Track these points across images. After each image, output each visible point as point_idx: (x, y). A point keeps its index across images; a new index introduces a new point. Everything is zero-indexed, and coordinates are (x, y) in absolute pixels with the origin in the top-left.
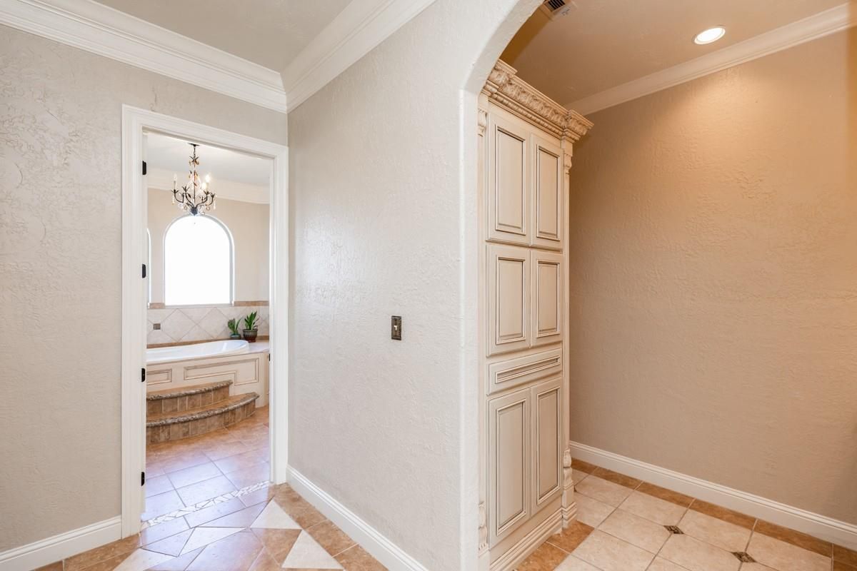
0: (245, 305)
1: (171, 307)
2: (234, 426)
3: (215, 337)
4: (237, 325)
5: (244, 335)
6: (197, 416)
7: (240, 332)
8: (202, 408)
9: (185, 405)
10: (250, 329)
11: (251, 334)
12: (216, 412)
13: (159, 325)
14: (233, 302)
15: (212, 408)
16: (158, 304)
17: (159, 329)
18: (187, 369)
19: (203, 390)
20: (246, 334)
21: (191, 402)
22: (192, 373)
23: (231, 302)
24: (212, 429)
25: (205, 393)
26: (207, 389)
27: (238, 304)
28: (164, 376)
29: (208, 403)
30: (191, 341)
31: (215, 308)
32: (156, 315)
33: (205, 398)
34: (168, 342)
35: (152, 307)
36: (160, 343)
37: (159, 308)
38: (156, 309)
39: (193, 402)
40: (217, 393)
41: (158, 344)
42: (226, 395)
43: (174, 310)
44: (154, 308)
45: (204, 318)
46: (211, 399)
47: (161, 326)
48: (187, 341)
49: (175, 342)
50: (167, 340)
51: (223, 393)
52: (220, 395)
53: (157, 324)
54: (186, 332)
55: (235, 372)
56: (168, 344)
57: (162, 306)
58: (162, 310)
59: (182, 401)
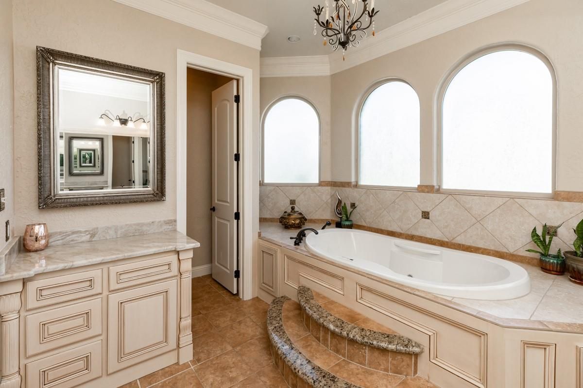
8: (339, 364)
16: (427, 186)
20: (572, 263)
21: (334, 342)
27: (563, 197)
29: (358, 361)
30: (469, 244)
31: (512, 199)
32: (425, 200)
33: (353, 349)
34: (439, 239)
35: (420, 189)
36: (428, 236)
37: (428, 192)
38: (424, 192)
39: (337, 345)
40: (376, 354)
41: (427, 238)
42: (402, 369)
43: (446, 195)
44: (423, 192)
45: (491, 214)
46: (364, 357)
47: (430, 215)
48: (464, 243)
49: (447, 240)
50: (437, 235)
51: (395, 362)
52: (384, 362)
53: (426, 212)
54: (462, 231)
55: (430, 334)
56: (439, 241)
57: (431, 189)
58: (431, 194)
59: (325, 332)
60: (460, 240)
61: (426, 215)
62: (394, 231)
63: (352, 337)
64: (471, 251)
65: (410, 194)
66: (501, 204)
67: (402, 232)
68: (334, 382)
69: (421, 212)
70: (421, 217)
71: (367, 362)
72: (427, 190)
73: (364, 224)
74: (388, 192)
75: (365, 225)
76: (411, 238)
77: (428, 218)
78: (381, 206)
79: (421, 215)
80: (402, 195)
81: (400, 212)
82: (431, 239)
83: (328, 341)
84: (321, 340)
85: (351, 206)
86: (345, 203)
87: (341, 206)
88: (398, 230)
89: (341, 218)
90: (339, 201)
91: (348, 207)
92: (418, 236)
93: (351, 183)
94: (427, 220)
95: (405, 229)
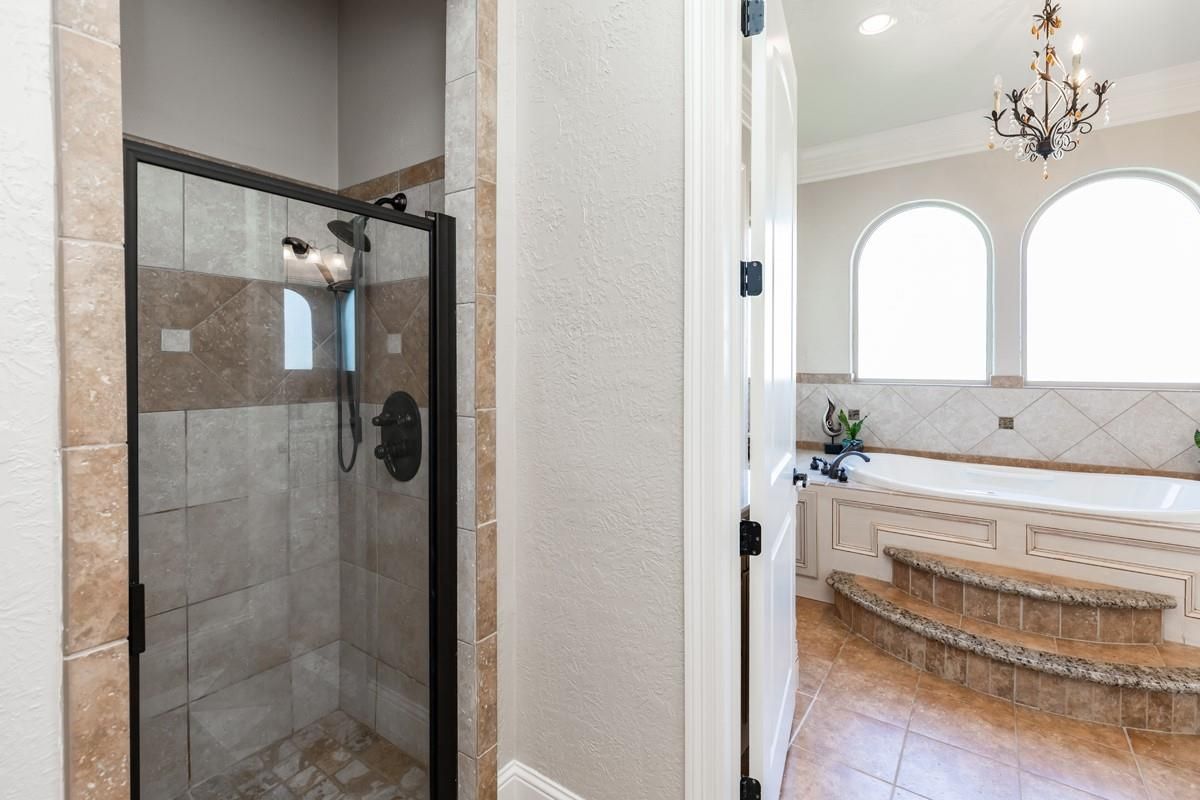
1: (1038, 386)
2: (1162, 743)
3: (1154, 466)
6: (1034, 663)
8: (1060, 644)
9: (1016, 616)
12: (1095, 676)
13: (1011, 419)
15: (1088, 657)
16: (1008, 378)
18: (1036, 530)
19: (1066, 596)
21: (1032, 616)
22: (1044, 541)
24: (1082, 716)
25: (1072, 606)
26: (1078, 597)
28: (979, 532)
29: (1082, 636)
30: (1085, 463)
31: (1154, 394)
32: (1006, 400)
33: (1073, 620)
34: (1031, 459)
35: (996, 383)
36: (1014, 455)
37: (1011, 387)
38: (1004, 387)
39: (1039, 618)
40: (1113, 618)
41: (1008, 458)
42: (1150, 634)
43: (1045, 391)
44: (1001, 386)
45: (1122, 416)
46: (1093, 627)
47: (1015, 422)
49: (1046, 460)
50: (1030, 453)
51: (1139, 626)
52: (1125, 628)
53: (1006, 418)
54: (1073, 444)
55: (1186, 578)
56: (1034, 461)
57: (1017, 382)
58: (1016, 390)
59: (1009, 604)
60: (1068, 457)
61: (1007, 423)
63: (1080, 600)
65: (975, 391)
66: (1138, 400)
67: (960, 453)
69: (998, 420)
70: (998, 426)
71: (1098, 633)
72: (1011, 384)
73: (879, 445)
74: (930, 389)
75: (883, 446)
76: (980, 460)
77: (1012, 428)
78: (915, 413)
79: (997, 424)
80: (960, 393)
81: (957, 421)
82: (1018, 460)
83: (1019, 617)
84: (999, 618)
85: (850, 416)
86: (842, 411)
87: (835, 417)
88: (952, 450)
89: (833, 437)
90: (832, 407)
91: (847, 416)
92: (991, 457)
93: (850, 375)
94: (1010, 431)
95: (965, 448)
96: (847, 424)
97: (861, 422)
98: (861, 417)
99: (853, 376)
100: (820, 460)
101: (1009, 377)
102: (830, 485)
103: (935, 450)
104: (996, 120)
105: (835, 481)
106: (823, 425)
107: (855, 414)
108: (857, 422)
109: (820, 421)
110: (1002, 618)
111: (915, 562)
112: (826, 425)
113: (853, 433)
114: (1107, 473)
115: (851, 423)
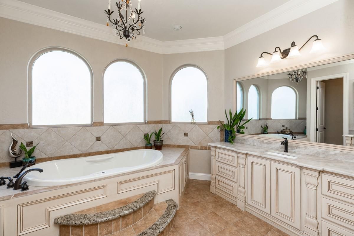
0: (154, 124)
1: (108, 125)
3: (136, 146)
4: (150, 138)
5: (154, 144)
7: (152, 142)
8: (134, 229)
10: (158, 140)
11: (158, 144)
13: (100, 137)
14: (146, 121)
17: (100, 140)
18: (120, 183)
20: (156, 144)
22: (124, 186)
23: (145, 121)
26: (138, 206)
27: (149, 123)
30: (120, 149)
31: (136, 125)
32: (98, 131)
34: (106, 150)
35: (94, 125)
36: (100, 150)
37: (100, 126)
41: (99, 152)
43: (109, 127)
44: (97, 126)
45: (129, 133)
47: (101, 138)
48: (118, 149)
49: (110, 150)
50: (105, 148)
53: (98, 137)
54: (117, 143)
55: (157, 183)
56: (106, 151)
57: (101, 124)
58: (101, 127)
59: (116, 222)
60: (117, 148)
61: (98, 139)
62: (75, 154)
64: (121, 151)
65: (87, 128)
66: (132, 127)
67: (82, 153)
68: (147, 233)
69: (95, 138)
72: (99, 125)
74: (70, 129)
76: (89, 154)
78: (63, 139)
79: (95, 140)
80: (82, 129)
81: (81, 140)
82: (101, 152)
83: (120, 226)
84: (113, 230)
85: (27, 145)
86: (22, 143)
87: (17, 148)
88: (79, 152)
89: (16, 158)
90: (15, 142)
91: (25, 146)
92: (93, 152)
93: (28, 124)
94: (99, 141)
95: (84, 150)
96: (26, 150)
97: (35, 147)
98: (34, 145)
99: (29, 125)
100: (6, 178)
101: (99, 122)
102: (16, 196)
103: (72, 154)
104: (109, 14)
105: (18, 191)
106: (9, 152)
107: (30, 143)
108: (32, 147)
109: (6, 150)
110: (114, 230)
111: (74, 223)
112: (11, 152)
113: (30, 154)
114: (126, 151)
115: (28, 149)
